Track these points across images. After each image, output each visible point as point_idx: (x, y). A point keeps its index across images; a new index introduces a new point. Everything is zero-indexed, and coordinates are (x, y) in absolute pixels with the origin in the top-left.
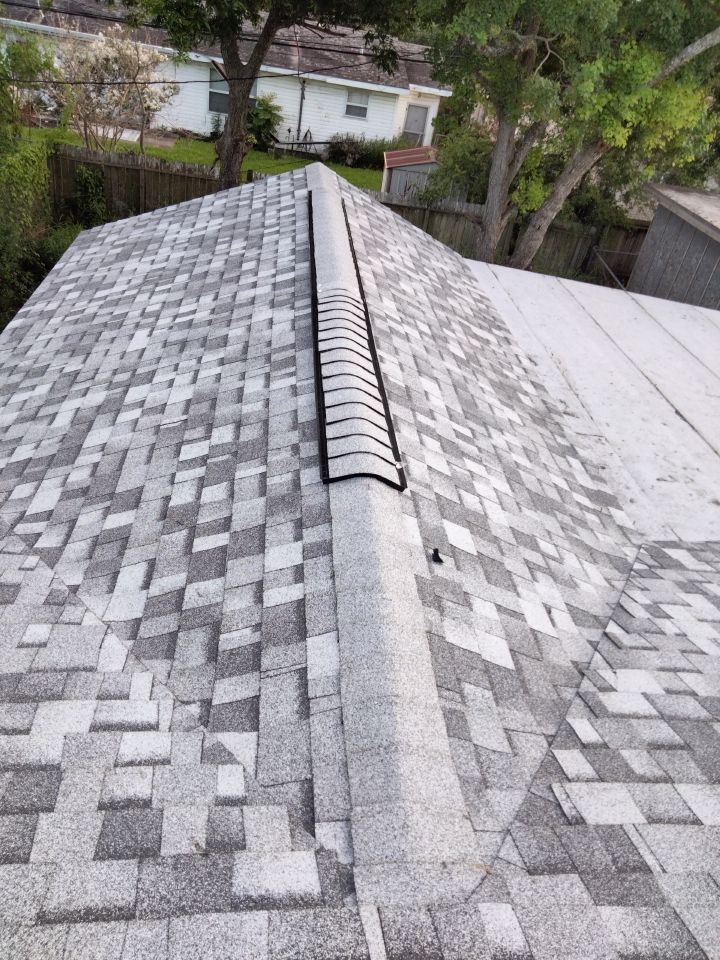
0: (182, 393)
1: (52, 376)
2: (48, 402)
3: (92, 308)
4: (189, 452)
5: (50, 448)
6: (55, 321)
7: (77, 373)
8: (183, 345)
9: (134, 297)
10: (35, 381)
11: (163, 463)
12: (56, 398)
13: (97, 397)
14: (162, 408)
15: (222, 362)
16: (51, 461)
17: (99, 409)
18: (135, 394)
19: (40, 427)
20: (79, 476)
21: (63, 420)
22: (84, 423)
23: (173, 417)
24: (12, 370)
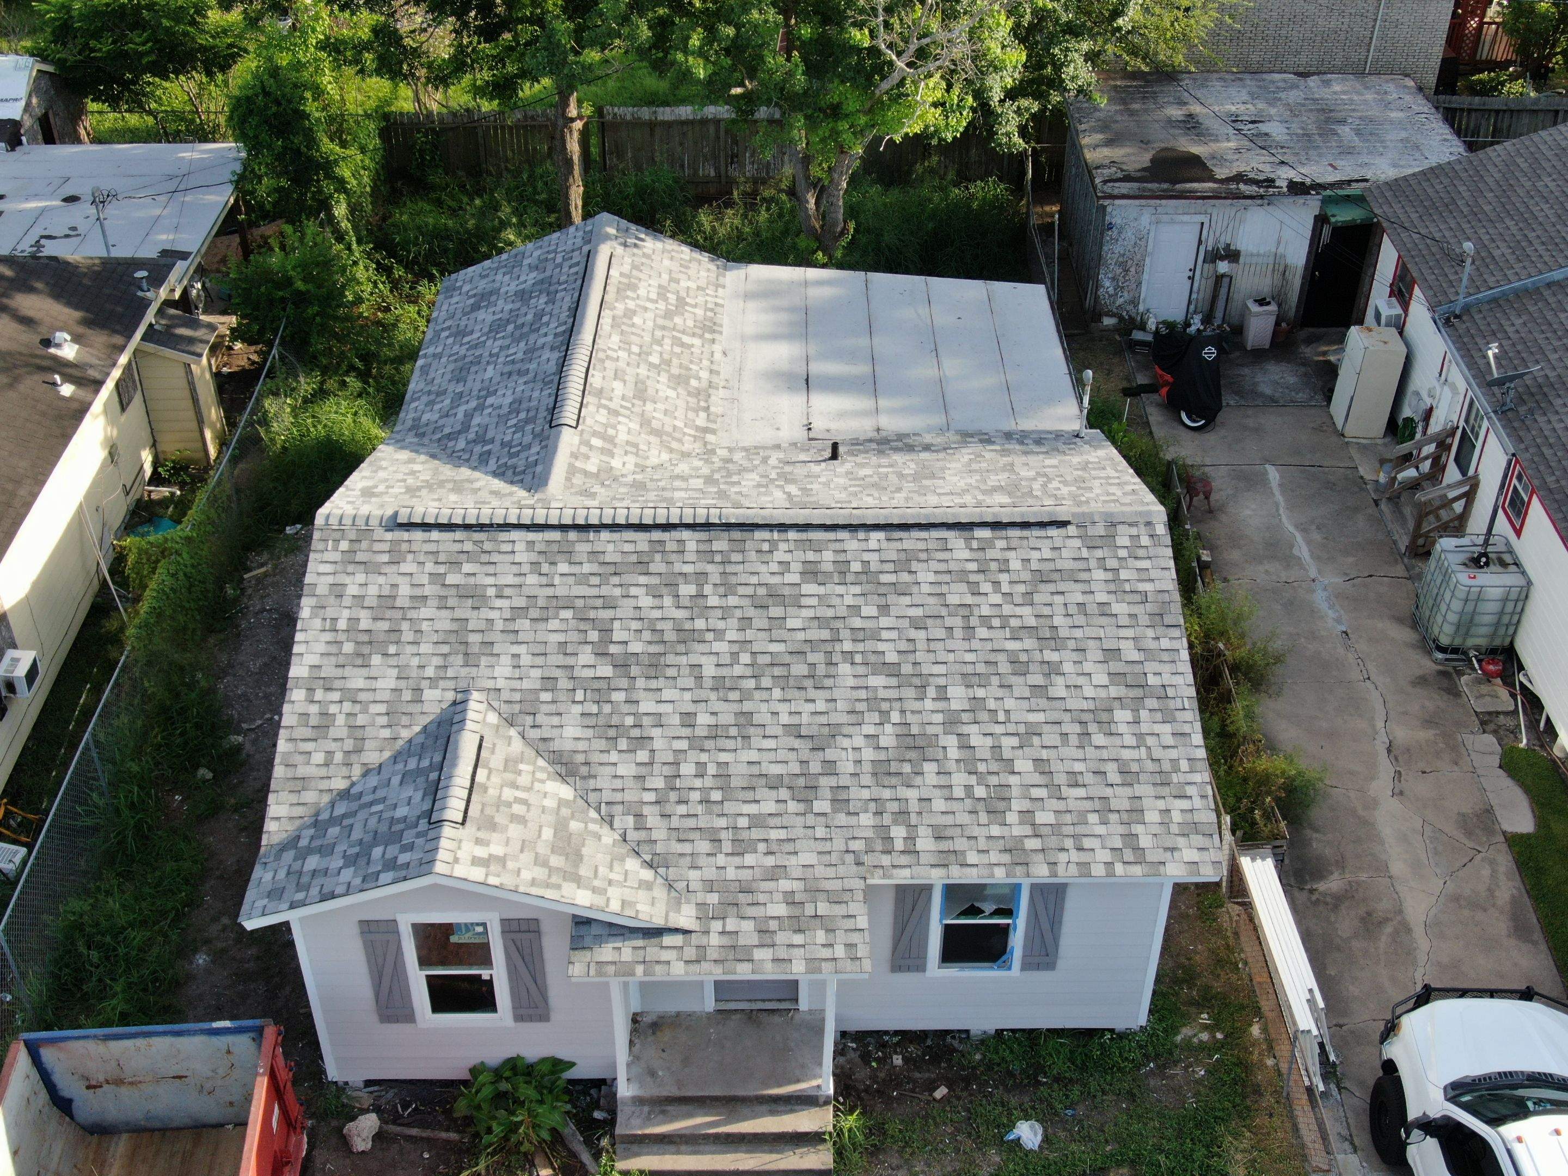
0: (508, 400)
1: (450, 395)
2: (452, 408)
3: (463, 351)
4: (510, 423)
5: (458, 427)
6: (444, 360)
7: (462, 393)
8: (510, 374)
9: (485, 342)
10: (442, 398)
11: (501, 428)
12: (455, 405)
13: (473, 404)
14: (500, 407)
15: (525, 383)
16: (459, 432)
17: (475, 409)
18: (490, 401)
19: (452, 419)
20: (472, 436)
21: (460, 416)
22: (469, 416)
23: (505, 410)
24: (429, 393)
